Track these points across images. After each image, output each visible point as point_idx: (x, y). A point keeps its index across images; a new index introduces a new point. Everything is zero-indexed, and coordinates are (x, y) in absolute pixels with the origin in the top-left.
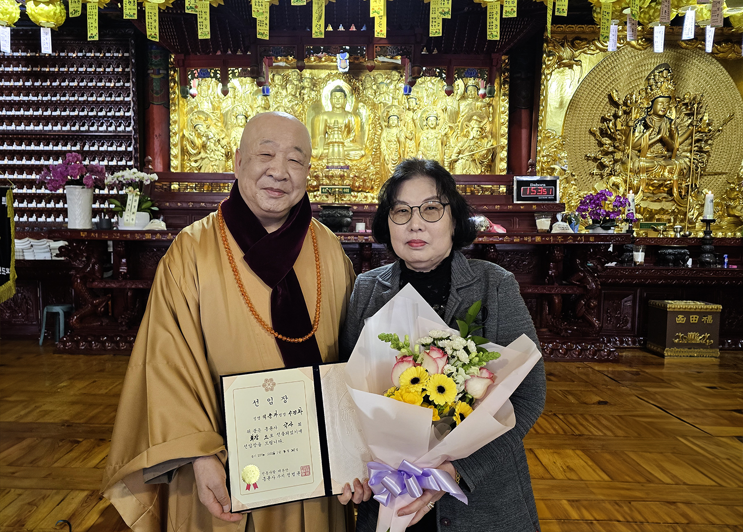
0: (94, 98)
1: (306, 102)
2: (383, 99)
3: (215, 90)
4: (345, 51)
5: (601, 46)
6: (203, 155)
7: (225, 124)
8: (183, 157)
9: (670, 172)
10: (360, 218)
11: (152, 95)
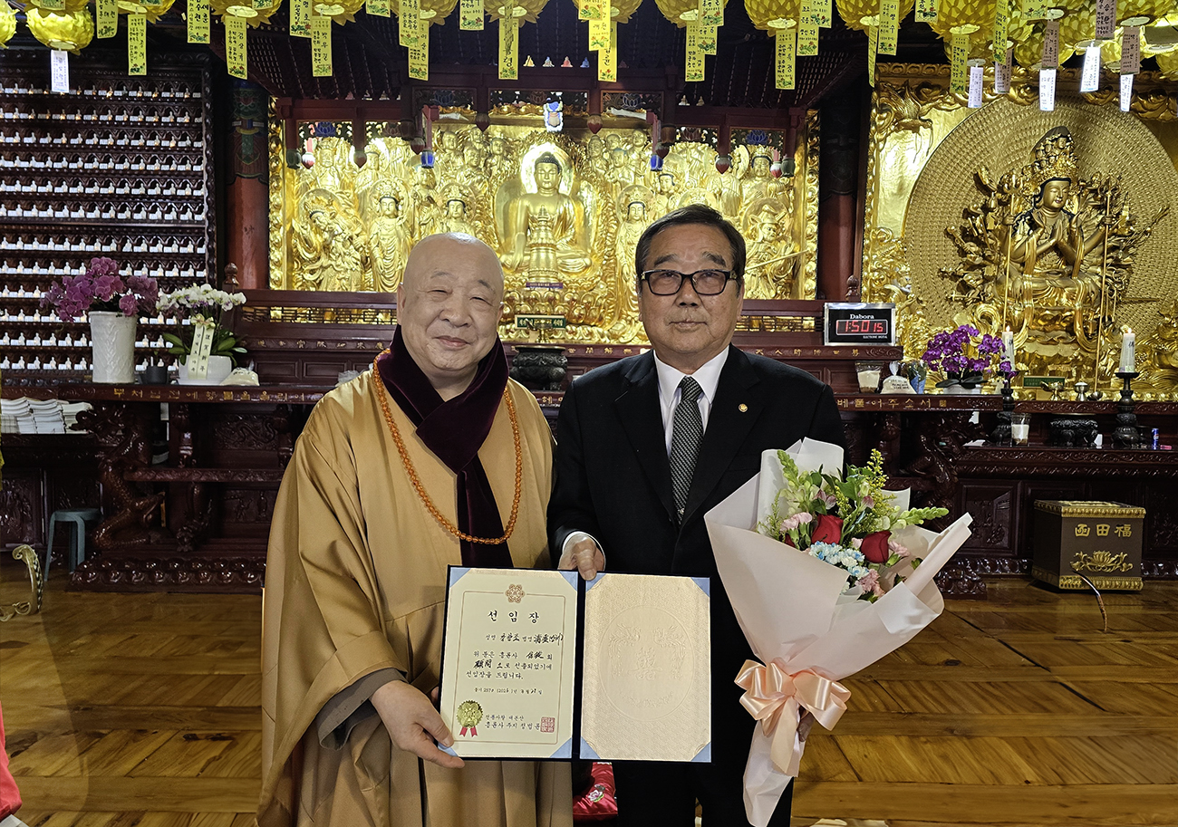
0: (141, 166)
2: (620, 175)
3: (345, 155)
4: (555, 99)
5: (962, 98)
6: (324, 261)
7: (361, 210)
8: (290, 265)
9: (1071, 297)
10: (580, 368)
11: (240, 162)
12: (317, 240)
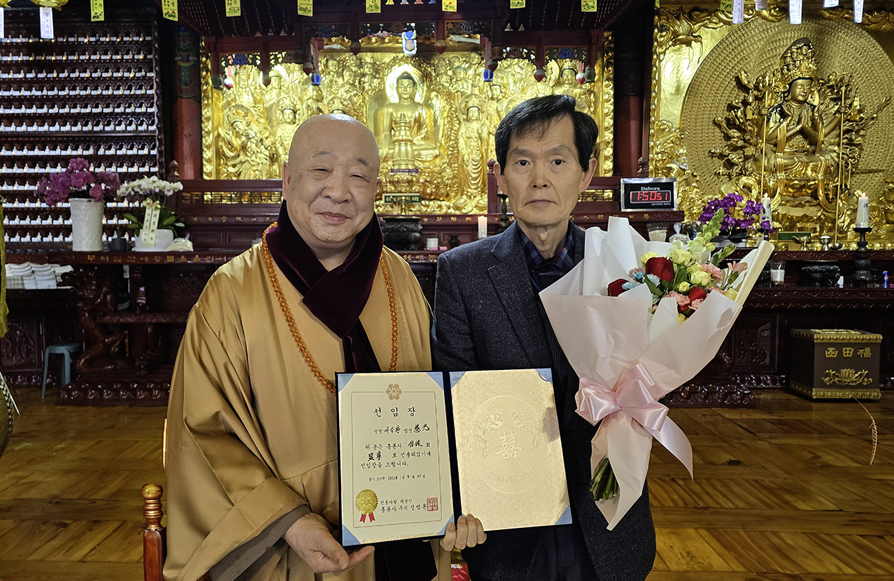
0: (110, 92)
1: (367, 92)
2: (461, 87)
4: (410, 28)
5: (725, 18)
6: (242, 158)
7: (269, 120)
8: (218, 161)
9: (814, 170)
10: (432, 232)
11: (181, 86)
12: (237, 142)
